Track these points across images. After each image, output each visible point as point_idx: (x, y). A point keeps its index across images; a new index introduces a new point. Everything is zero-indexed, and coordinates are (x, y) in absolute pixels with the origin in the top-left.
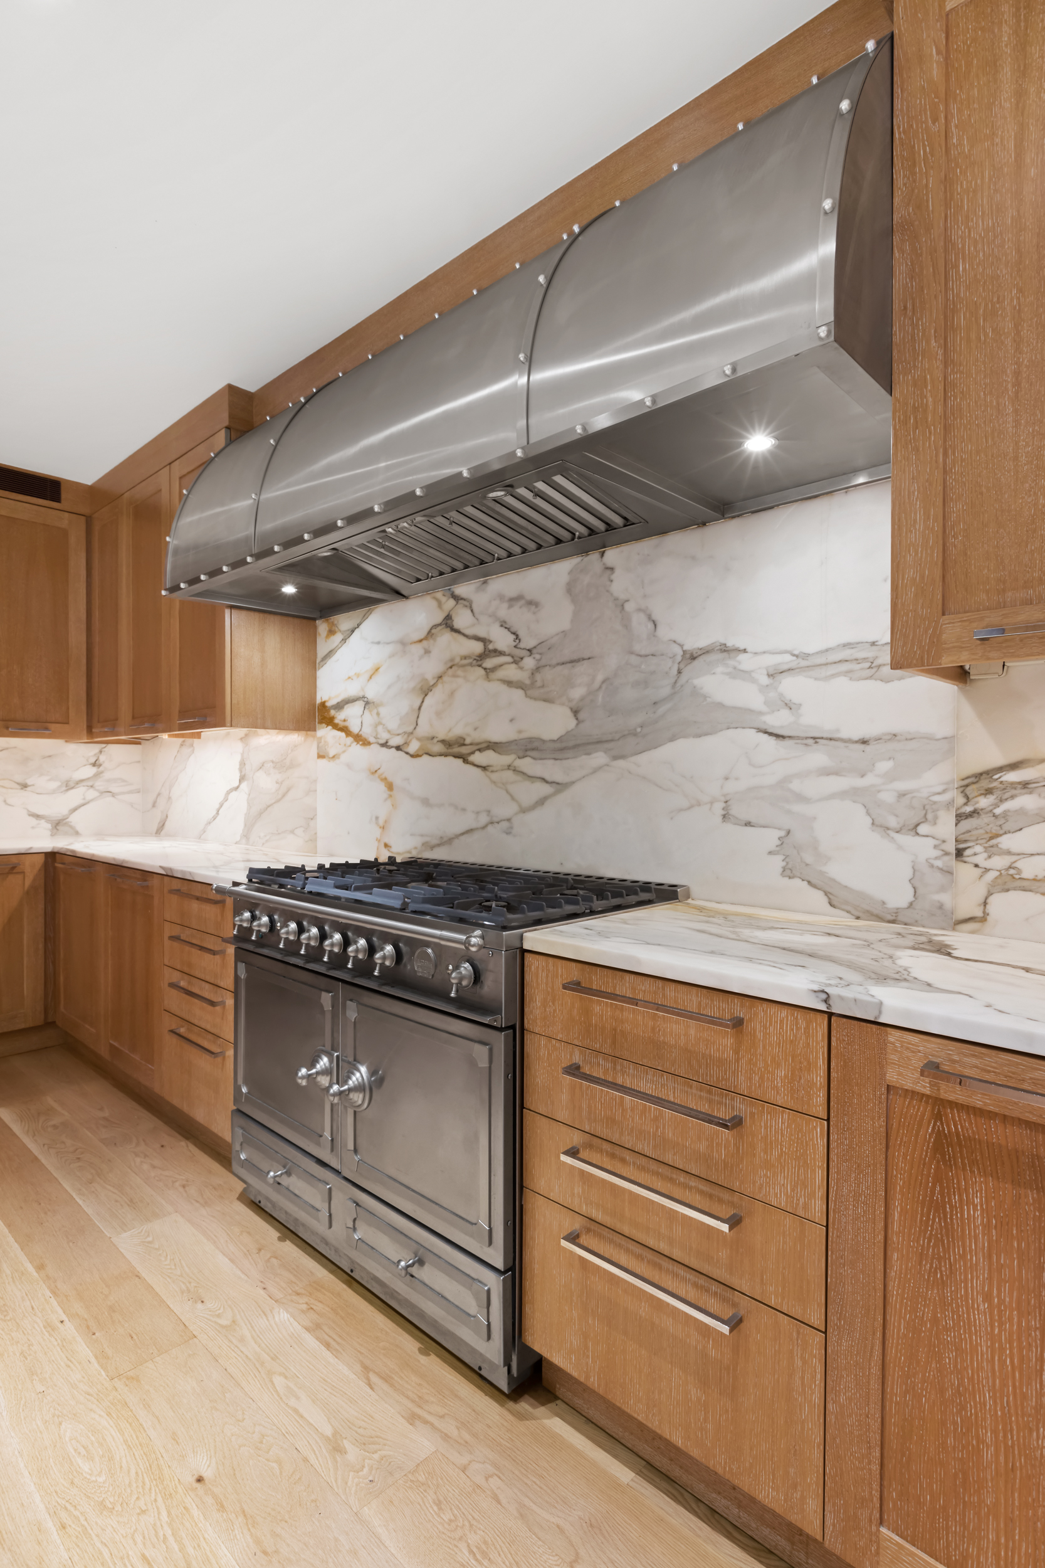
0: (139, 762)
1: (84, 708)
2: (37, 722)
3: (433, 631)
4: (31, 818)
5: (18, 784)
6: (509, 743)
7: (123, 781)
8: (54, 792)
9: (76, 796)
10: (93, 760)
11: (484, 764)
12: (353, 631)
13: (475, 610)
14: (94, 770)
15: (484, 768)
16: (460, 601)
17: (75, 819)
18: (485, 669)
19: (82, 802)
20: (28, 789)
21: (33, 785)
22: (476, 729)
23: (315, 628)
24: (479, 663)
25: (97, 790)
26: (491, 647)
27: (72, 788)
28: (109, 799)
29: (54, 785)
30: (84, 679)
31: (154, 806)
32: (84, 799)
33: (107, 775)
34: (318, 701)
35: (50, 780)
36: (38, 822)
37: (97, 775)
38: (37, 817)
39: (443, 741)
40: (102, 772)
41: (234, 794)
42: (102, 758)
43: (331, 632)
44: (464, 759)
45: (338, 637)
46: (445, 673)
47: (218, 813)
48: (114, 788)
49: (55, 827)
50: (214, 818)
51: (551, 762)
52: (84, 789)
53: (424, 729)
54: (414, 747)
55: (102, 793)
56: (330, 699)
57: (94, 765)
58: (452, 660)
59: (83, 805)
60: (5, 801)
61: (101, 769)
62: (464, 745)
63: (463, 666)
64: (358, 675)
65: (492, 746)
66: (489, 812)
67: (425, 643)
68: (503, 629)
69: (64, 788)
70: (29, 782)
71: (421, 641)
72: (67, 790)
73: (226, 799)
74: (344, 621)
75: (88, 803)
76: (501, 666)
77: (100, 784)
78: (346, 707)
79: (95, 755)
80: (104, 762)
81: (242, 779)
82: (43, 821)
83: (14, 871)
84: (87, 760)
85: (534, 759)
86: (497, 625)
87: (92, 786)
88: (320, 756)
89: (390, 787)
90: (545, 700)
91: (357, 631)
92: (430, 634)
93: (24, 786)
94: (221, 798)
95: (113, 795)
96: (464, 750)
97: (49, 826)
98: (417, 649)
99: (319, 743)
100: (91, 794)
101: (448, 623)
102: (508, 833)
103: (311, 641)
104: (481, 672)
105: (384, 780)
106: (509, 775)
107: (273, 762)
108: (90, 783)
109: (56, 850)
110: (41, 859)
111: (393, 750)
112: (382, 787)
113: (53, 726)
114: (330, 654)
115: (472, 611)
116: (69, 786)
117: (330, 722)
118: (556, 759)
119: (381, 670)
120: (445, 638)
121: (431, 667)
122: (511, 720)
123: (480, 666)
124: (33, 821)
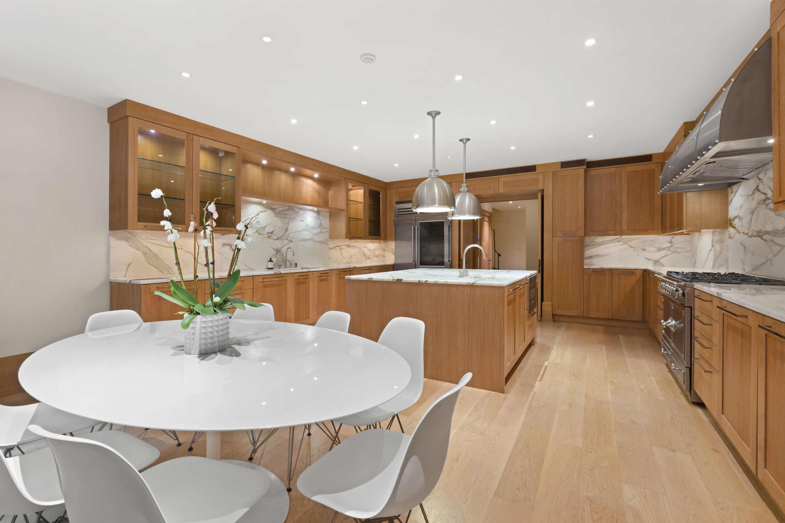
0: (689, 241)
1: (660, 224)
2: (644, 230)
3: (754, 191)
4: (646, 260)
5: (642, 249)
6: (772, 231)
7: (682, 248)
8: (655, 252)
9: (663, 253)
10: (670, 241)
11: (765, 239)
12: (736, 192)
13: (764, 184)
14: (670, 244)
15: (765, 241)
16: (760, 180)
17: (662, 261)
18: (766, 204)
19: (665, 255)
20: (645, 251)
21: (647, 249)
22: (764, 226)
23: (728, 191)
24: (764, 202)
25: (671, 251)
26: (767, 197)
27: (662, 250)
28: (676, 254)
29: (655, 249)
30: (660, 215)
31: (693, 257)
32: (666, 254)
33: (675, 246)
34: (729, 218)
35: (653, 248)
36: (649, 261)
37: (671, 246)
38: (648, 259)
39: (756, 231)
40: (673, 245)
41: (711, 252)
42: (673, 240)
43: (732, 193)
44: (761, 237)
45: (733, 194)
46: (757, 206)
47: (707, 259)
48: (678, 250)
49: (655, 263)
50: (706, 261)
51: (780, 238)
52: (666, 251)
53: (752, 228)
54: (750, 234)
55: (673, 252)
56: (731, 217)
57: (670, 242)
58: (758, 202)
59: (666, 256)
60: (638, 254)
61: (673, 244)
62: (761, 232)
63: (761, 204)
64: (737, 208)
65: (767, 233)
66: (767, 257)
67: (752, 195)
68: (770, 190)
69: (658, 250)
70: (646, 248)
71: (751, 195)
72: (659, 251)
73: (709, 254)
74: (734, 188)
75: (668, 255)
76: (769, 203)
77: (672, 249)
78: (735, 219)
79: (670, 239)
80: (674, 241)
81: (713, 246)
82: (650, 261)
83: (633, 274)
84: (667, 241)
85: (777, 237)
86: (768, 188)
87: (669, 250)
88: (730, 238)
89: (745, 248)
90: (779, 216)
91: (737, 192)
92: (754, 193)
93: (644, 250)
94: (708, 254)
95: (678, 253)
96: (761, 234)
97: (653, 262)
98: (750, 198)
99: (729, 233)
100: (669, 252)
101: (757, 189)
102: (771, 264)
103: (727, 196)
104: (764, 205)
105: (743, 246)
106: (771, 243)
107: (719, 240)
108: (668, 249)
109: (647, 269)
110: (642, 271)
111: (745, 235)
112: (743, 248)
113: (649, 231)
114: (732, 200)
115: (763, 183)
116: (660, 250)
117: (731, 225)
118: (782, 237)
119: (743, 206)
120: (757, 193)
121: (754, 204)
122: (772, 223)
123: (764, 203)
124: (647, 261)
